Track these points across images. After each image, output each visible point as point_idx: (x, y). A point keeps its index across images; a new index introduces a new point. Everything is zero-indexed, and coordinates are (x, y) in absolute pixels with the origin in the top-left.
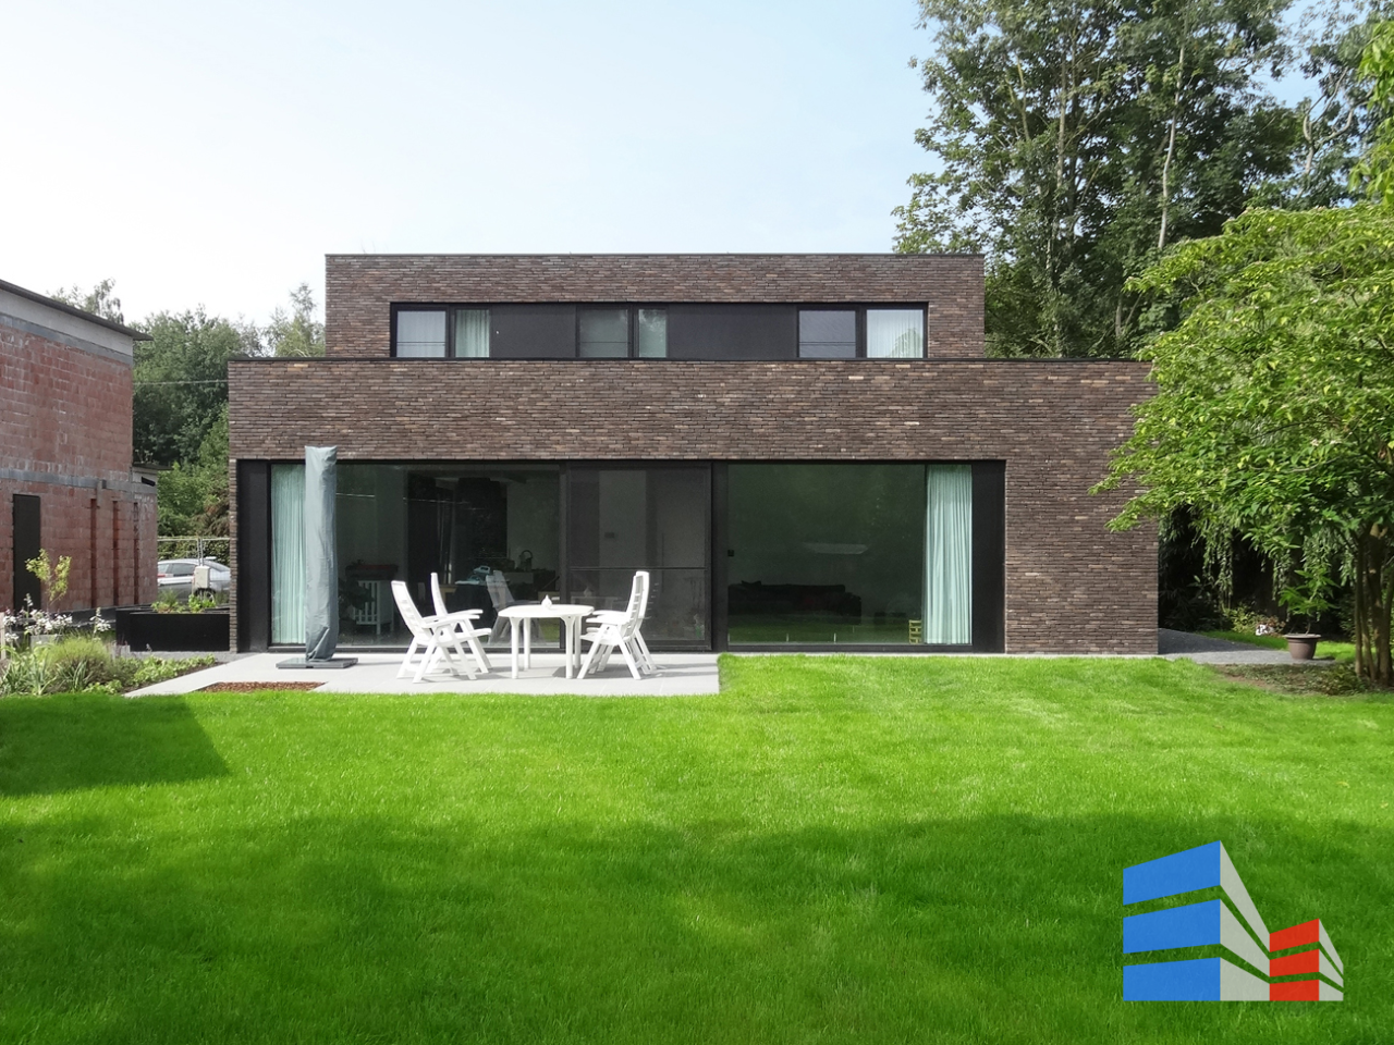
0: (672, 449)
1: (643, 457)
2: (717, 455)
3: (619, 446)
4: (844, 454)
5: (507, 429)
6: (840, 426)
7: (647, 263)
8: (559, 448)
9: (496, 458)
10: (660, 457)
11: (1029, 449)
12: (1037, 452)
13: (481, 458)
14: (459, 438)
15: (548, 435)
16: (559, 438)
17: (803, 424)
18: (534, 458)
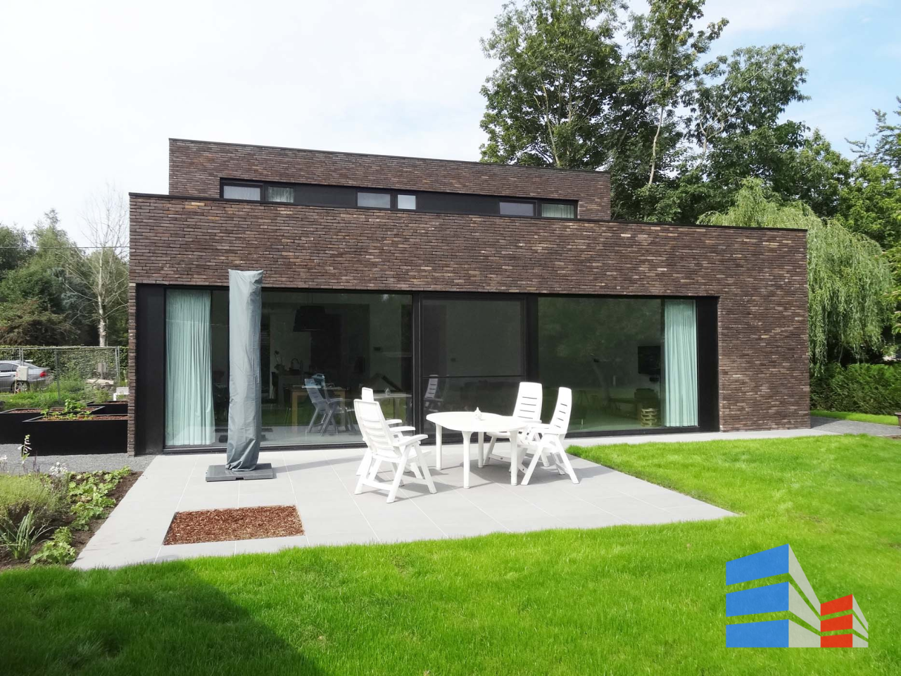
0: (500, 284)
1: (479, 290)
2: (532, 290)
3: (461, 281)
4: (619, 290)
5: (374, 265)
6: (616, 270)
7: (404, 163)
8: (416, 281)
9: (365, 288)
10: (492, 291)
11: (734, 289)
12: (738, 291)
13: (354, 288)
14: (336, 271)
15: (408, 271)
16: (416, 274)
17: (591, 267)
18: (396, 289)
